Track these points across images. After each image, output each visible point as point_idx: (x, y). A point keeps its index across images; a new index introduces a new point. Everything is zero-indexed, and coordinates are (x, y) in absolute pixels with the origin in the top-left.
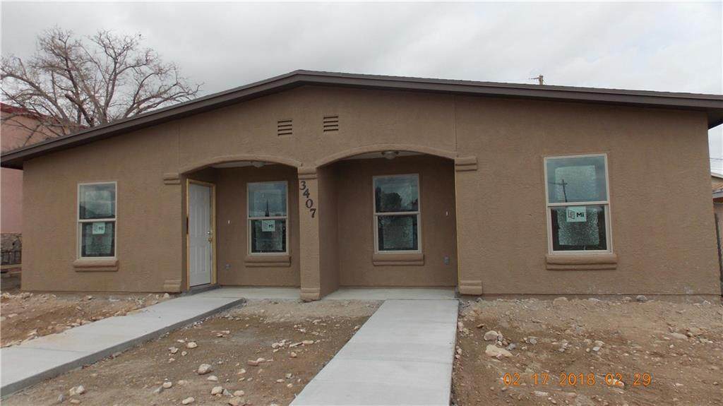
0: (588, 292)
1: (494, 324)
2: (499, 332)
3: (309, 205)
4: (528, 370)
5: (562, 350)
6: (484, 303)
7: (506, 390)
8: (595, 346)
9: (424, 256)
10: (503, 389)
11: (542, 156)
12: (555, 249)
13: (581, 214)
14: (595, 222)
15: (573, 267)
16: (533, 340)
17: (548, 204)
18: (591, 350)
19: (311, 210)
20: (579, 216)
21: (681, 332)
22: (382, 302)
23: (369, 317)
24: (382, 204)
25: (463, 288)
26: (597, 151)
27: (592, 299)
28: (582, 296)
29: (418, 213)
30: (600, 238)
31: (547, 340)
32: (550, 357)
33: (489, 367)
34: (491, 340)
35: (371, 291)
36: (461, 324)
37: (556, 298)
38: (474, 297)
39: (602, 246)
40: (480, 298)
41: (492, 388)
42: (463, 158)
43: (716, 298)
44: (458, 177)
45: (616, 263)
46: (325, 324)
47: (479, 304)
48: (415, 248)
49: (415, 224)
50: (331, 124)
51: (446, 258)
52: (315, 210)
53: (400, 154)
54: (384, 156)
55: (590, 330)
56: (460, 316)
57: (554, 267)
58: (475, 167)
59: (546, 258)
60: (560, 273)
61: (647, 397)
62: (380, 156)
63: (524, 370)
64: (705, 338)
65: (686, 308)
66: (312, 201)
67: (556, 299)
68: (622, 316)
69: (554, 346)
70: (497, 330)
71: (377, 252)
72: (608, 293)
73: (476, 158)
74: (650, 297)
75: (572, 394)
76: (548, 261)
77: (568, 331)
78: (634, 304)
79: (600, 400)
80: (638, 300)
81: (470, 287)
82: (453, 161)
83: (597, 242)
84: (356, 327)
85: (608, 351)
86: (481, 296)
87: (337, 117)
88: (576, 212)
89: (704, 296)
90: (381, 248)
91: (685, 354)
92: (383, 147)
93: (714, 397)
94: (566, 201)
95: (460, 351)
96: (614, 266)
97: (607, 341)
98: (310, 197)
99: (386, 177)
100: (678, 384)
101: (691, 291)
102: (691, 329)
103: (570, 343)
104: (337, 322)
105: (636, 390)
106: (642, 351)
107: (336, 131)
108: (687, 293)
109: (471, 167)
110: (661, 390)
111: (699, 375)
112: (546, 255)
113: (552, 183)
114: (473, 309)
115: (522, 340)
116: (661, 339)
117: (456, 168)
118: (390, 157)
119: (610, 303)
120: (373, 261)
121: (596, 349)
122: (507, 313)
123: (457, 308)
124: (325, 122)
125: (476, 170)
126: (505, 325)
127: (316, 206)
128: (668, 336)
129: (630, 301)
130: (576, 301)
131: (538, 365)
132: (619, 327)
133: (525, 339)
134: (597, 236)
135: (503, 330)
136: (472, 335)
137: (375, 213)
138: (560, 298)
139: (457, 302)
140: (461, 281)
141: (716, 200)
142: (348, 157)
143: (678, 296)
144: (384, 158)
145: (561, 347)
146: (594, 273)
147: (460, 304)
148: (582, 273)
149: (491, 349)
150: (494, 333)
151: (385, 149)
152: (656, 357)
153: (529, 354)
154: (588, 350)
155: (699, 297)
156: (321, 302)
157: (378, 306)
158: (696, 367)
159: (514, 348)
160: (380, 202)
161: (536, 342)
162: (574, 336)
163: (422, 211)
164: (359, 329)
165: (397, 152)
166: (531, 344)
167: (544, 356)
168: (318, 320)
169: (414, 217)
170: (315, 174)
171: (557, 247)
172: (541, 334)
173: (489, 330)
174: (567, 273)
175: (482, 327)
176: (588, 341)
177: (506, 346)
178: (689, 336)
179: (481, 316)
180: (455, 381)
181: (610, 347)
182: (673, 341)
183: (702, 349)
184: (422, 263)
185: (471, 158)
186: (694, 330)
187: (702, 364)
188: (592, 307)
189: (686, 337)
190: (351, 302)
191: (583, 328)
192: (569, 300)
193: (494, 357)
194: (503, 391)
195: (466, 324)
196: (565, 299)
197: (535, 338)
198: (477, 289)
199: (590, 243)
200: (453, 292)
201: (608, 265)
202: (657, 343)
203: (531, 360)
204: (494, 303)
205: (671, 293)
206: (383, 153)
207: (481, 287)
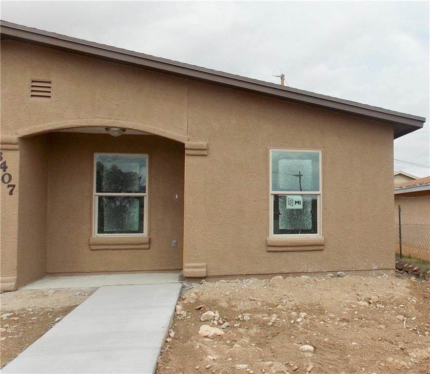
0: (300, 271)
1: (212, 305)
2: (217, 312)
3: (6, 179)
4: (236, 345)
5: (270, 324)
6: (207, 285)
7: (210, 367)
8: (298, 317)
9: (150, 239)
10: (208, 366)
11: (268, 147)
12: (275, 233)
13: (298, 202)
14: (310, 209)
15: (290, 249)
16: (247, 317)
17: (271, 192)
18: (295, 322)
19: (9, 186)
20: (297, 204)
21: (365, 300)
22: (97, 288)
23: (77, 306)
24: (104, 183)
25: (187, 271)
26: (314, 148)
27: (303, 276)
28: (296, 274)
29: (146, 195)
30: (312, 224)
31: (259, 316)
32: (259, 331)
33: (198, 347)
34: (207, 320)
35: (86, 278)
36: (179, 307)
37: (274, 276)
38: (198, 279)
39: (314, 230)
40: (203, 280)
41: (197, 367)
42: (194, 143)
43: (392, 272)
44: (188, 160)
45: (322, 245)
46: (16, 318)
47: (201, 286)
48: (141, 231)
49: (142, 206)
50: (40, 89)
51: (174, 241)
52: (14, 186)
53: (127, 132)
54: (107, 132)
55: (297, 304)
56: (180, 299)
57: (273, 249)
58: (205, 153)
59: (267, 241)
60: (279, 254)
61: (329, 357)
62: (104, 131)
63: (231, 345)
64: (380, 304)
65: (371, 281)
66: (10, 176)
67: (273, 278)
68: (325, 290)
69: (264, 320)
70: (214, 310)
71: (96, 235)
72: (316, 270)
73: (207, 144)
74: (348, 272)
75: (269, 363)
76: (269, 244)
77: (280, 306)
78: (335, 279)
79: (292, 365)
80: (339, 276)
81: (193, 270)
82: (183, 144)
83: (310, 227)
84: (58, 319)
85: (308, 321)
86: (204, 278)
87: (50, 82)
88: (295, 200)
89: (384, 270)
90: (101, 231)
91: (364, 317)
92: (107, 122)
93: (376, 350)
94: (301, 190)
95: (172, 334)
96: (321, 248)
97: (309, 312)
98: (8, 171)
99: (110, 155)
100: (354, 343)
101: (375, 267)
102: (372, 297)
103: (278, 317)
104: (34, 315)
105: (322, 352)
106: (334, 319)
107: (48, 99)
108: (374, 268)
109: (202, 152)
110: (341, 350)
111: (370, 334)
112: (268, 239)
113: (276, 172)
114: (195, 291)
115: (237, 318)
116: (350, 307)
117: (187, 152)
118: (116, 134)
119: (317, 279)
120: (90, 245)
121: (298, 320)
122: (227, 294)
123: (179, 291)
124: (32, 86)
125: (206, 156)
126: (224, 304)
127: (15, 181)
128: (354, 304)
129: (332, 277)
130: (290, 279)
131: (246, 340)
132: (321, 299)
133: (240, 316)
134: (310, 221)
135: (221, 309)
136: (189, 317)
137: (95, 192)
138: (277, 277)
139: (180, 285)
140: (186, 264)
141: (396, 195)
142: (63, 129)
143: (367, 271)
144: (108, 135)
145: (270, 321)
146: (306, 254)
147: (183, 287)
148: (297, 254)
149: (205, 330)
150: (211, 313)
151: (108, 125)
152: (344, 322)
153: (241, 330)
154: (292, 322)
155: (381, 271)
156: (17, 292)
157: (91, 293)
158: (371, 328)
159: (228, 327)
160: (102, 181)
161: (249, 319)
162: (283, 310)
163: (150, 193)
164: (60, 320)
165: (124, 130)
166: (244, 321)
167: (254, 331)
168: (9, 314)
169: (141, 199)
170: (16, 144)
171: (277, 231)
172: (255, 311)
173: (207, 311)
174: (284, 255)
175: (200, 308)
176: (294, 314)
177: (221, 324)
178: (370, 303)
179: (202, 298)
180: (160, 365)
181: (311, 317)
182: (358, 308)
183: (376, 313)
184: (147, 246)
185: (202, 143)
186: (374, 298)
187: (374, 325)
188: (302, 284)
189: (368, 304)
190: (57, 291)
191: (293, 303)
192: (284, 278)
193: (206, 337)
194: (207, 369)
195: (186, 307)
196: (281, 277)
197: (249, 315)
198: (202, 272)
199: (305, 228)
200: (177, 275)
201: (317, 247)
202: (346, 311)
203: (241, 335)
204: (217, 284)
205: (363, 269)
206: (107, 128)
207: (205, 270)
